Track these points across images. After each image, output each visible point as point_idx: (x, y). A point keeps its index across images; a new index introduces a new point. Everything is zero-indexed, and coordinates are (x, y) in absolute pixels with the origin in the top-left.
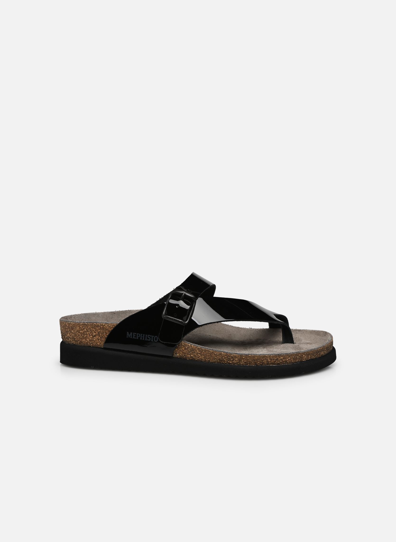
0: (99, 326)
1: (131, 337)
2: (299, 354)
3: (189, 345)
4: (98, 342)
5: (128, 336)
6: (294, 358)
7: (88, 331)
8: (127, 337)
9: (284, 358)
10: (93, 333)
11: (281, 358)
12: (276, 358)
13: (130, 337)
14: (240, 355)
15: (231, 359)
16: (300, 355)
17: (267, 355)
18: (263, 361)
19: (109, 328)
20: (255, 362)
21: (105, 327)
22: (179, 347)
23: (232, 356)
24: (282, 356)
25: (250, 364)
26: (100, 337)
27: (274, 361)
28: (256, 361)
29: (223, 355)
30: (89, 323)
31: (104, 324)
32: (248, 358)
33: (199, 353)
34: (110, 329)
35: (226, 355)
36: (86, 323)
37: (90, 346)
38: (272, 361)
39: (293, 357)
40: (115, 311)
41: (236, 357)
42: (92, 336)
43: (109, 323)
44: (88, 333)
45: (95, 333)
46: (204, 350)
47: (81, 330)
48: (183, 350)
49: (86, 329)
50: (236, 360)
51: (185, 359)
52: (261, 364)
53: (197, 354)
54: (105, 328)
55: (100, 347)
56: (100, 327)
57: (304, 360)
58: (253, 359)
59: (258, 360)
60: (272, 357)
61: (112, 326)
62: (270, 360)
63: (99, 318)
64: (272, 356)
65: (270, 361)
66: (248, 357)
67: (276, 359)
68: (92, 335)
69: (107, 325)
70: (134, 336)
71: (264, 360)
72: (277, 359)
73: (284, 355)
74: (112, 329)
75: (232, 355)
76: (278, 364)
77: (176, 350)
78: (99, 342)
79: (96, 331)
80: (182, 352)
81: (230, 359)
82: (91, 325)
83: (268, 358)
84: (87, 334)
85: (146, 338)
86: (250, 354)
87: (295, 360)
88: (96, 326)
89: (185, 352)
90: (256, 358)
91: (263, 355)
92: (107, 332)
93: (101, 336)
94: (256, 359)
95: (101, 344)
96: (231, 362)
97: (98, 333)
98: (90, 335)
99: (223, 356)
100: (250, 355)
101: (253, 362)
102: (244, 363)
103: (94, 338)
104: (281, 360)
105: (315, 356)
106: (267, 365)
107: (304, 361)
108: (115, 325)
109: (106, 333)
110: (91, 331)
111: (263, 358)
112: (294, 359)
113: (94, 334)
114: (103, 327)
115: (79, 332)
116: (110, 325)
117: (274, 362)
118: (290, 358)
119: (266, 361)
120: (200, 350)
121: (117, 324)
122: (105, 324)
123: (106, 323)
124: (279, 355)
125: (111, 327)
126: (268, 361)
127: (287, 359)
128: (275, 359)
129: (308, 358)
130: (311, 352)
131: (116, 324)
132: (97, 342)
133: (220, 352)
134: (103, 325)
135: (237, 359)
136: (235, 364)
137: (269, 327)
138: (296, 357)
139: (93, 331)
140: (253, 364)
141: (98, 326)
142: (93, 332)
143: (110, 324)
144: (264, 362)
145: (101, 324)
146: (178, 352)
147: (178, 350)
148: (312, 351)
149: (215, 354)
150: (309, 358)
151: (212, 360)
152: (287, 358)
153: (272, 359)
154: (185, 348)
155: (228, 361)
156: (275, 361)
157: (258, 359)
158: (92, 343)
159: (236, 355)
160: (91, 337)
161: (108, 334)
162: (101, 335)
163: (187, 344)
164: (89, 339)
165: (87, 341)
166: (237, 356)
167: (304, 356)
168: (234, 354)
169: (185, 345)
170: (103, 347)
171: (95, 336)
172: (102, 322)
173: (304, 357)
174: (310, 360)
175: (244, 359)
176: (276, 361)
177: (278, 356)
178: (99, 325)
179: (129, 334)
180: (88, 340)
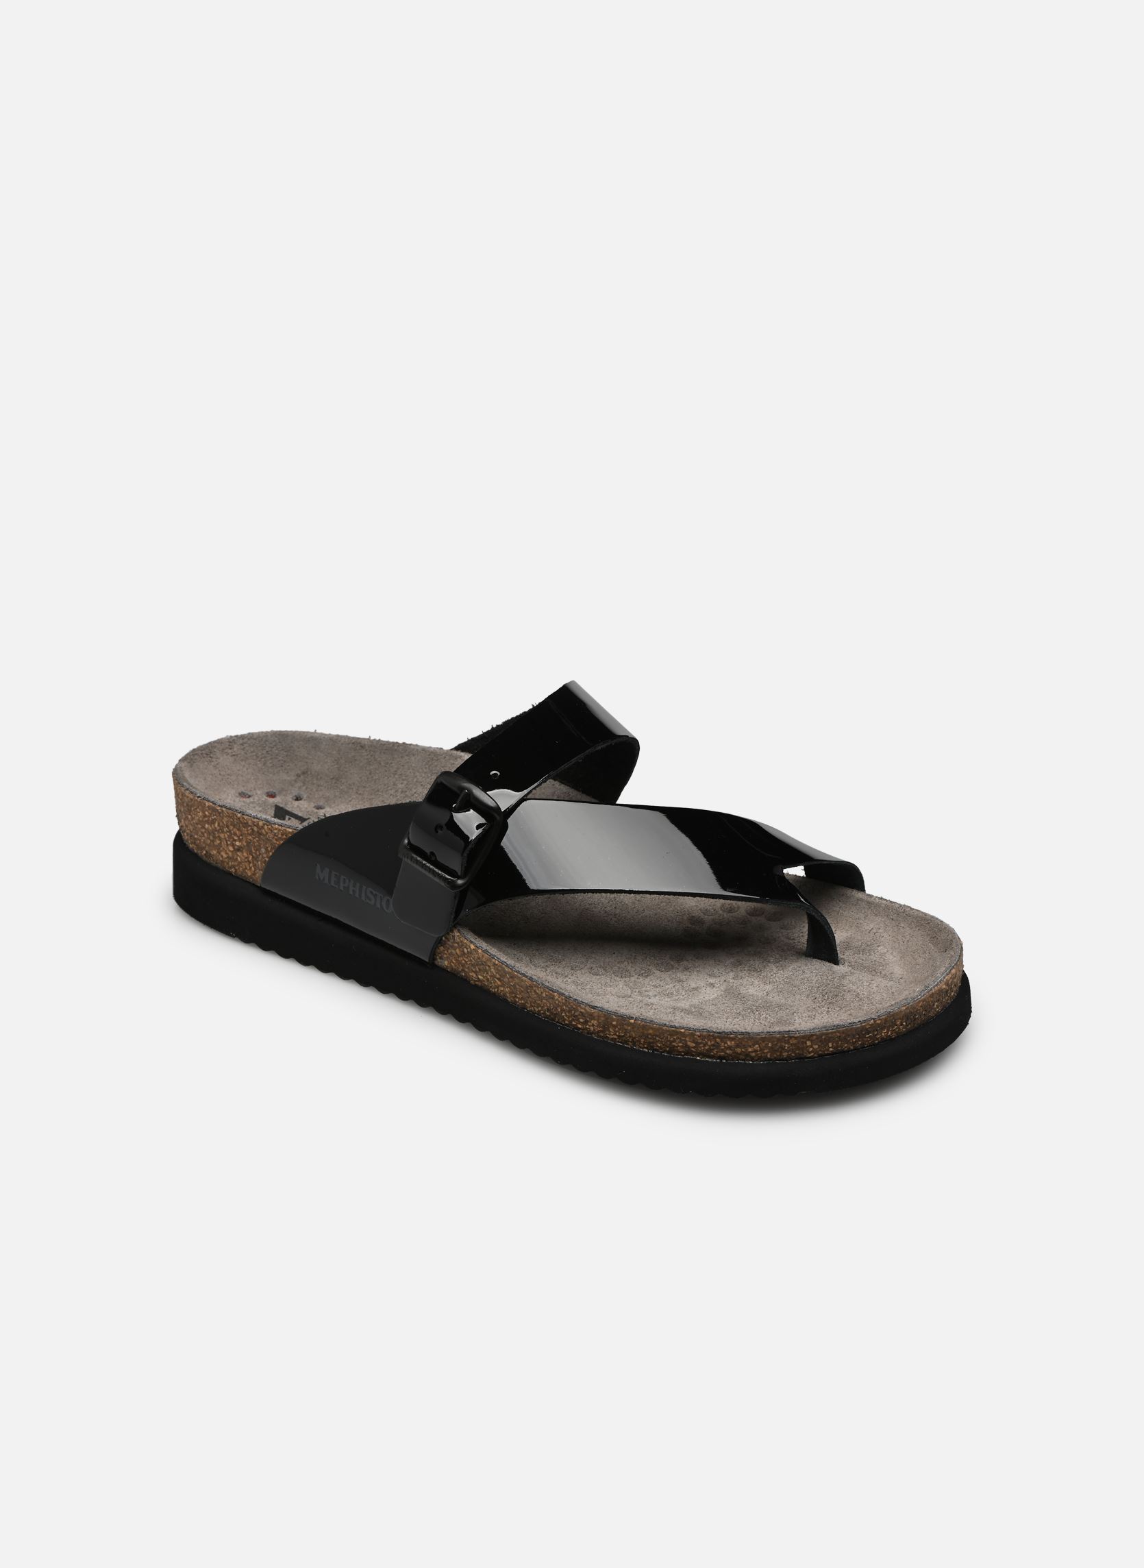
0: (250, 826)
1: (326, 881)
2: (791, 1037)
3: (472, 947)
4: (248, 868)
5: (319, 877)
6: (772, 1048)
7: (223, 832)
8: (317, 877)
9: (737, 1046)
10: (235, 840)
11: (729, 1043)
12: (713, 1043)
13: (324, 879)
14: (605, 1015)
15: (579, 1017)
16: (793, 1041)
17: (683, 1028)
18: (671, 1042)
19: (273, 838)
20: (650, 1043)
21: (265, 833)
22: (449, 943)
23: (583, 1011)
24: (732, 1039)
25: (634, 1044)
26: (253, 857)
27: (707, 1048)
28: (650, 1038)
29: (559, 1002)
30: (224, 809)
31: (261, 823)
32: (626, 1027)
33: (498, 976)
34: (276, 840)
35: (564, 1004)
36: (219, 806)
37: (230, 874)
38: (700, 1047)
39: (770, 1045)
40: (367, 737)
41: (592, 1016)
42: (234, 848)
43: (275, 824)
44: (222, 836)
45: (240, 840)
46: (509, 973)
47: (208, 822)
48: (459, 956)
49: (219, 825)
50: (593, 1025)
51: (466, 981)
52: (668, 1049)
53: (493, 976)
54: (264, 835)
55: (253, 882)
56: (252, 829)
57: (810, 1055)
58: (643, 1033)
59: (657, 1038)
60: (699, 1036)
61: (282, 835)
62: (694, 1045)
63: (319, 753)
64: (698, 1033)
65: (694, 1047)
66: (625, 1024)
67: (713, 1045)
68: (233, 845)
69: (270, 827)
70: (333, 879)
71: (674, 1041)
72: (717, 1046)
73: (739, 1036)
74: (282, 842)
75: (581, 1008)
76: (721, 1058)
77: (442, 948)
78: (251, 868)
79: (241, 835)
80: (456, 960)
81: (577, 1016)
82: (229, 816)
83: (687, 1039)
84: (220, 839)
85: (363, 895)
86: (632, 1018)
87: (778, 1054)
88: (242, 823)
89: (463, 962)
90: (651, 1031)
91: (671, 1027)
92: (269, 849)
93: (254, 855)
94: (650, 1034)
95: (254, 874)
96: (580, 1026)
97: (248, 843)
98: (229, 843)
99: (559, 1006)
100: (632, 1021)
101: (642, 1040)
102: (616, 1037)
103: (239, 853)
104: (730, 1048)
105: (854, 1043)
106: (686, 1054)
107: (809, 1058)
108: (289, 833)
109: (267, 851)
110: (230, 831)
111: (671, 1035)
112: (772, 1050)
113: (237, 843)
114: (258, 832)
115: (203, 827)
116: (276, 829)
117: (707, 1050)
118: (760, 1047)
119: (681, 1044)
120: (499, 968)
121: (295, 832)
122: (264, 824)
123: (267, 821)
124: (724, 1036)
125: (280, 836)
126: (685, 1045)
127: (750, 1050)
128: (709, 1043)
129: (828, 1050)
130: (835, 1032)
131: (290, 830)
132: (246, 868)
133: (551, 992)
134: (258, 824)
135: (595, 1022)
136: (593, 1033)
137: (804, 872)
138: (779, 1044)
139: (235, 834)
140: (644, 1045)
141: (245, 823)
142: (236, 838)
143: (277, 826)
144: (677, 1047)
145: (255, 820)
146: (445, 956)
147: (446, 952)
148: (838, 1032)
149: (536, 993)
150: (831, 1049)
151: (532, 1006)
152: (750, 1047)
153: (701, 1043)
154: (463, 951)
155: (573, 1020)
156: (710, 1050)
157: (657, 1036)
158: (234, 866)
159: (593, 1010)
160: (231, 849)
161: (271, 854)
162: (254, 851)
163: (465, 941)
164: (226, 853)
165: (222, 856)
166: (596, 1014)
167: (809, 1043)
168: (587, 1008)
169: (462, 946)
170: (259, 885)
171: (239, 849)
172: (259, 816)
173: (811, 1046)
174: (832, 1053)
175: (614, 1026)
176: (713, 1049)
177: (719, 1037)
178: (250, 823)
179: (322, 872)
180: (225, 856)
